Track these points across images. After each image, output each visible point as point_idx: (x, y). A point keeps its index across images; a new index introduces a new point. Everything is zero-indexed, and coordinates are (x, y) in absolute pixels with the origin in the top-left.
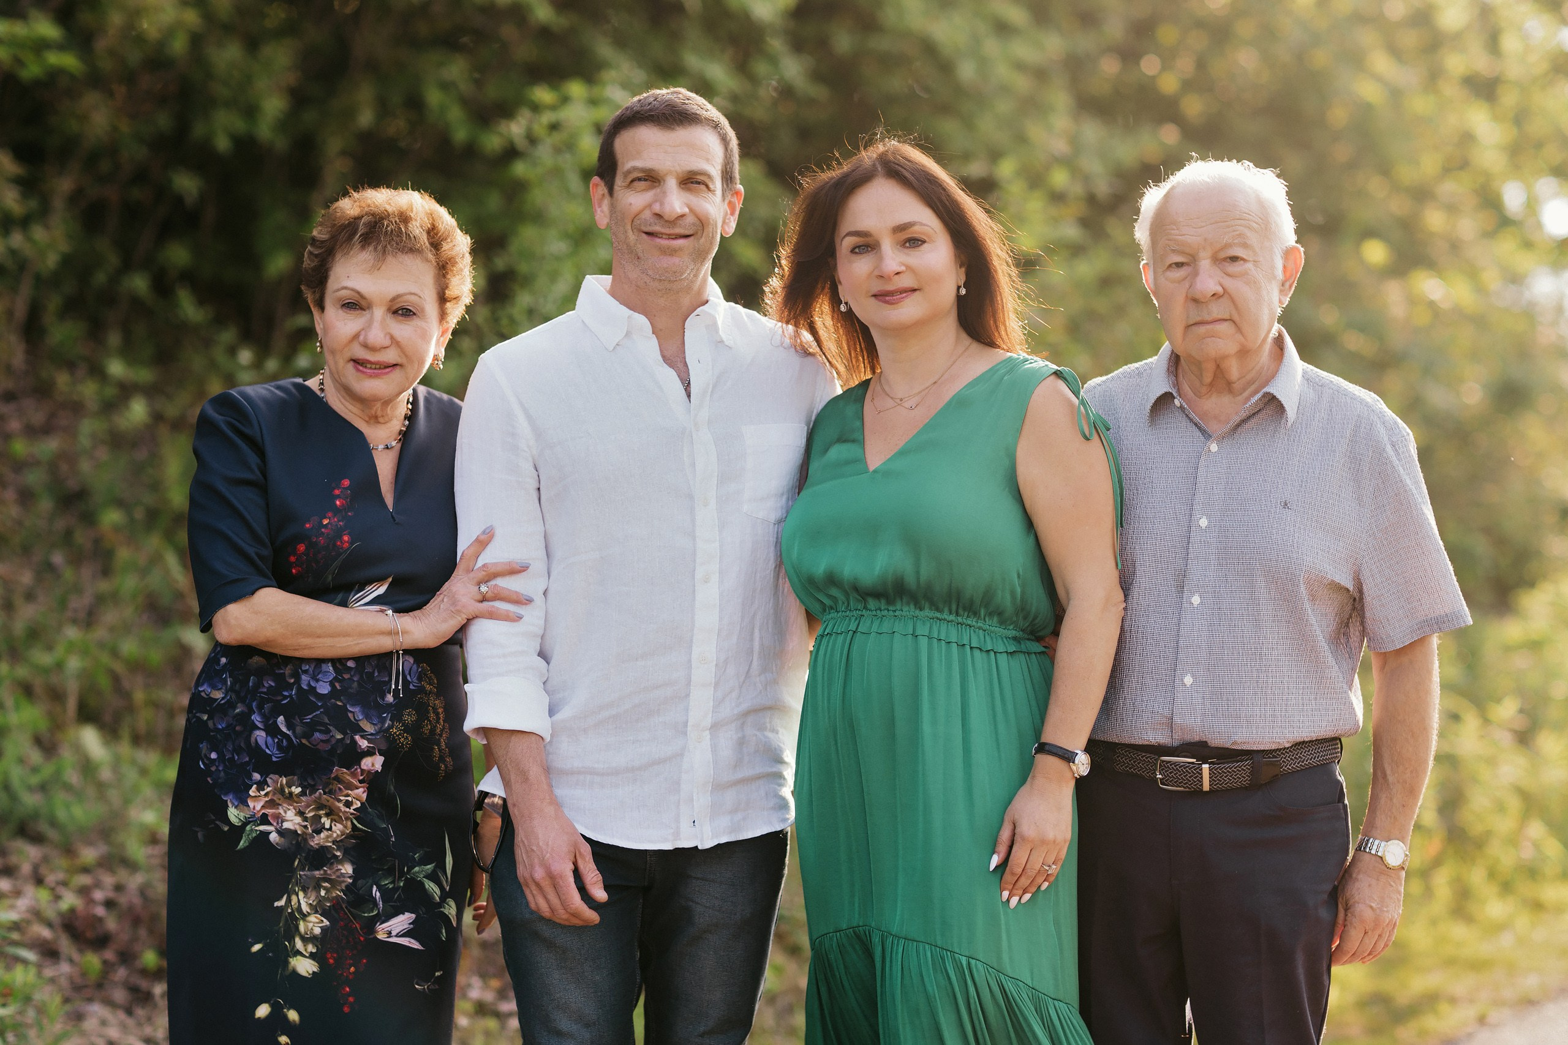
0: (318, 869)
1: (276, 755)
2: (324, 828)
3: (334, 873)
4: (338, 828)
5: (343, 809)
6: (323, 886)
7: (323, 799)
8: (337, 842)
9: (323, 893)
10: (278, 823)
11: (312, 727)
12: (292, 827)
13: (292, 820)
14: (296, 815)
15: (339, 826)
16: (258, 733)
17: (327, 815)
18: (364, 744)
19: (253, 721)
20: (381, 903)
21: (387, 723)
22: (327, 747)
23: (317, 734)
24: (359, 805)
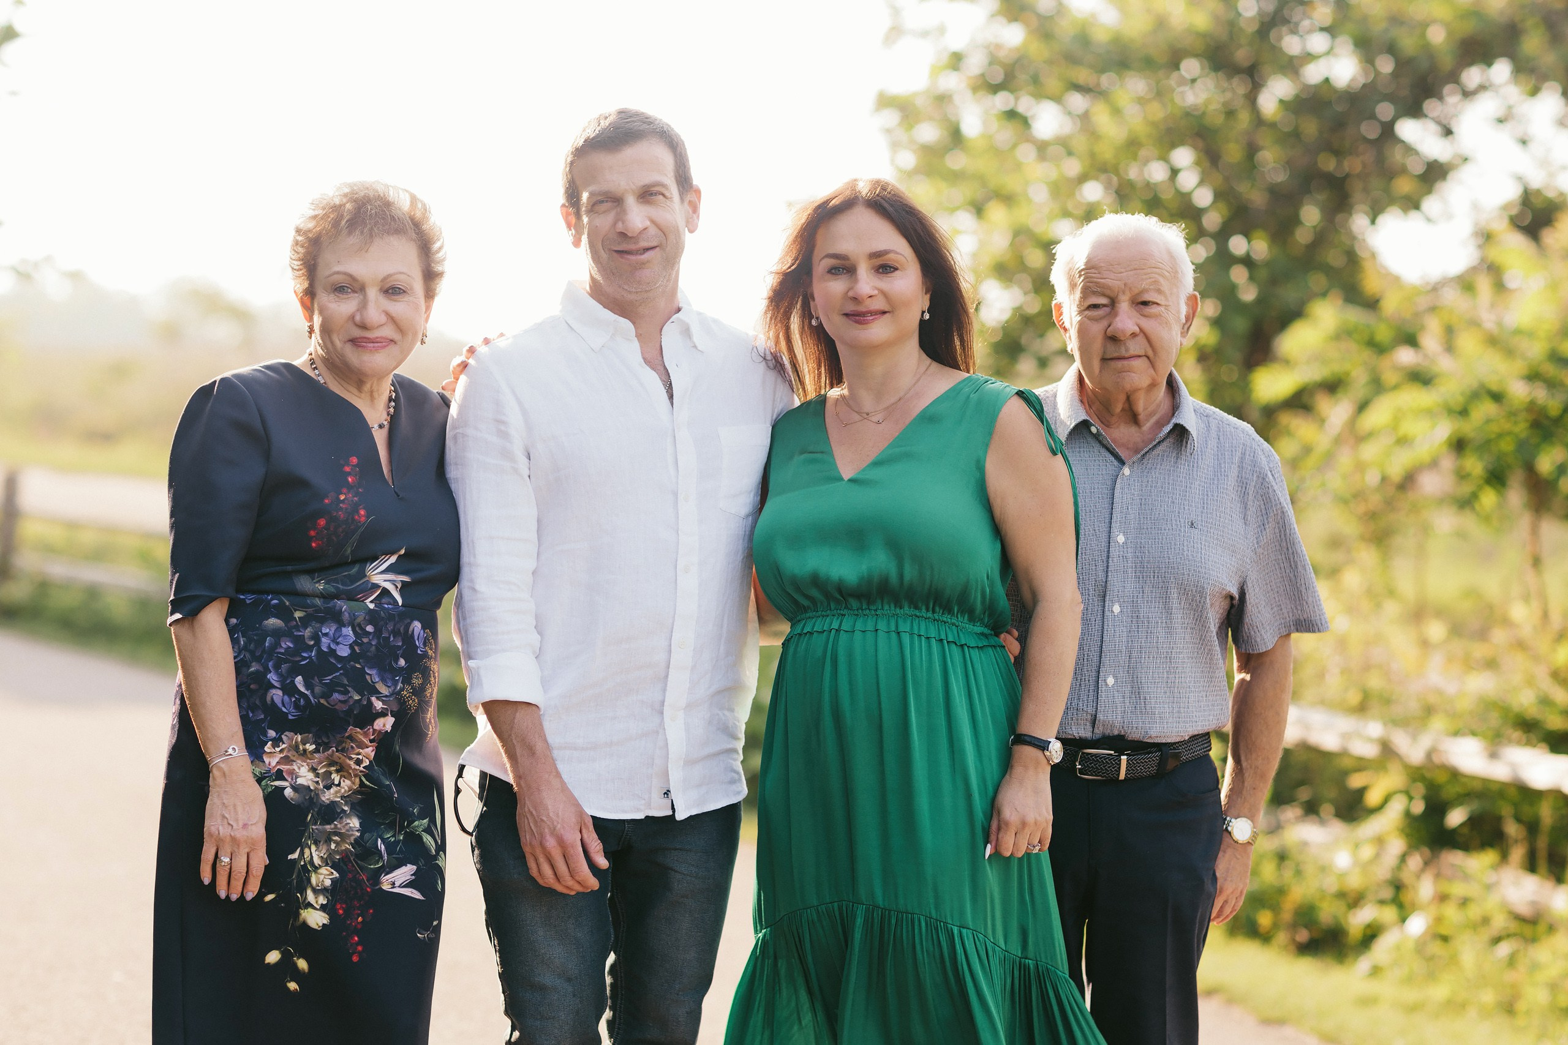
0: (329, 824)
1: (291, 713)
2: (333, 784)
3: (344, 827)
4: (346, 784)
5: (354, 766)
6: (333, 840)
7: (334, 756)
8: (345, 797)
9: (333, 846)
10: (292, 779)
11: (331, 688)
12: (305, 783)
13: (305, 777)
14: (309, 771)
15: (348, 782)
16: (274, 691)
17: (338, 772)
18: (378, 705)
19: (269, 680)
20: (386, 855)
21: (400, 685)
22: (345, 708)
23: (336, 696)
24: (368, 763)
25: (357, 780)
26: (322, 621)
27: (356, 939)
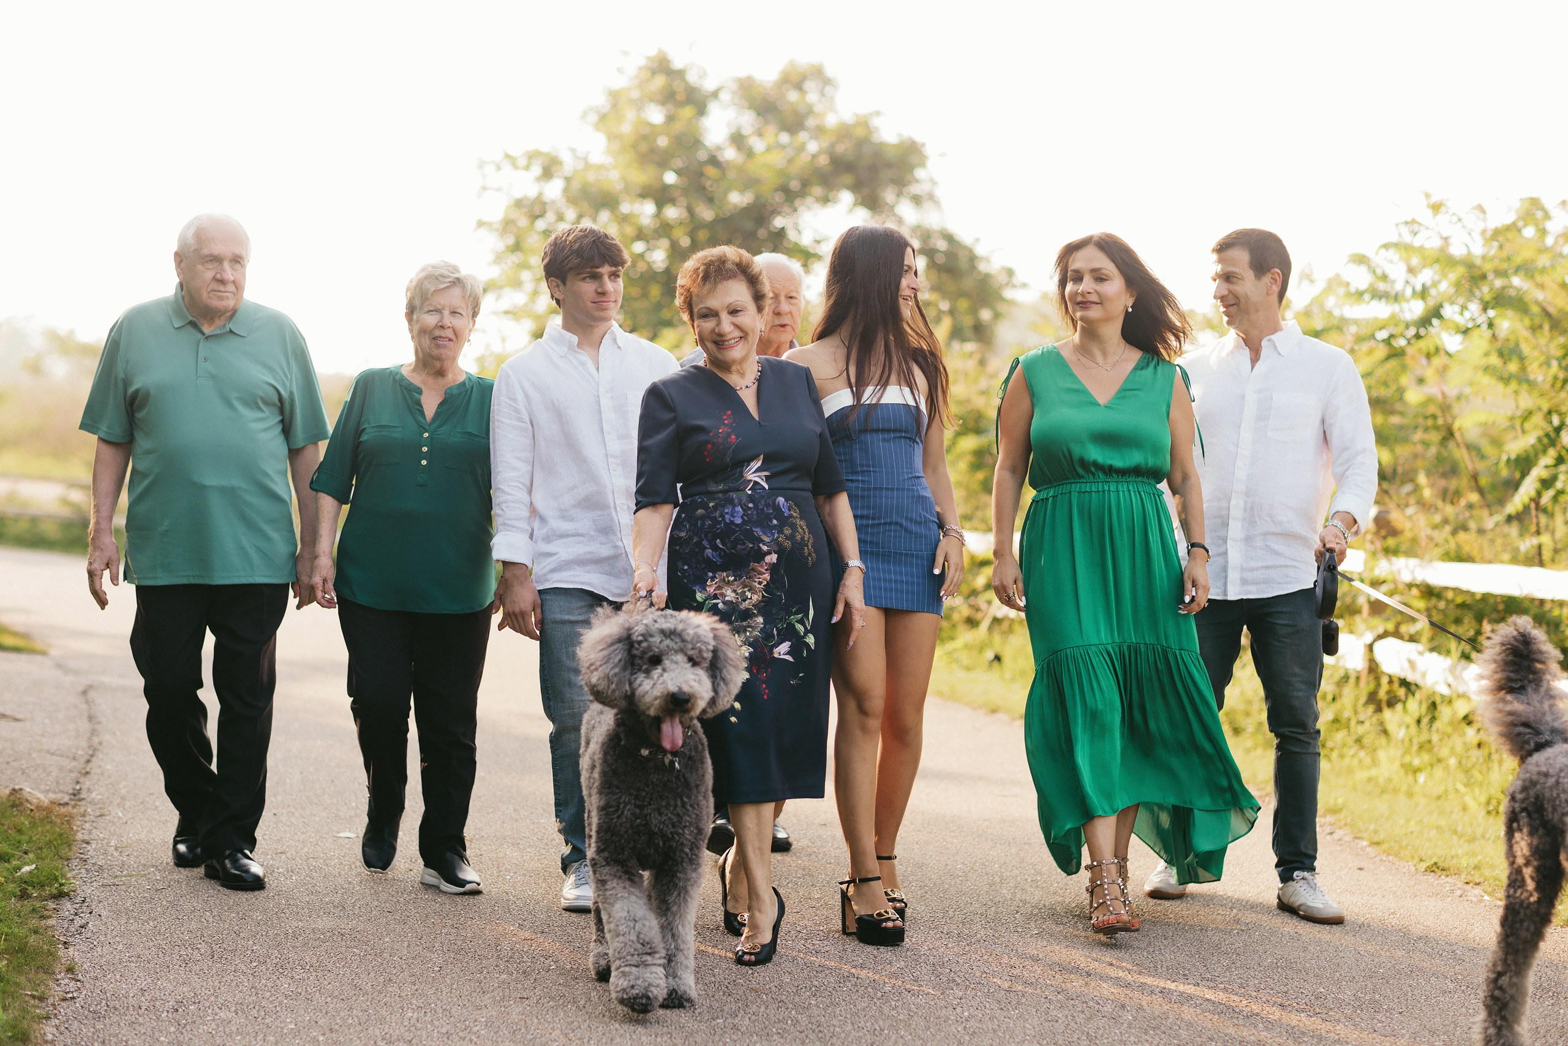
0: (745, 621)
1: (717, 559)
2: (747, 598)
3: (754, 622)
4: (755, 598)
5: (758, 586)
6: (748, 630)
7: (746, 582)
8: (754, 605)
9: (748, 634)
10: (723, 599)
11: (736, 542)
12: (731, 600)
13: (730, 596)
14: (732, 592)
15: (756, 596)
16: (707, 550)
17: (749, 590)
18: (765, 548)
19: (704, 544)
20: (776, 637)
21: (776, 535)
22: (745, 552)
23: (739, 546)
24: (765, 583)
25: (761, 594)
26: (724, 506)
27: (765, 685)
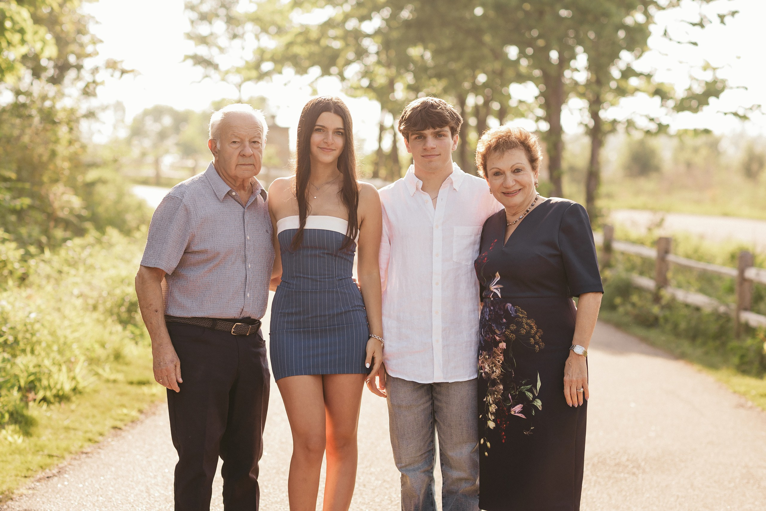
0: (494, 387)
2: (494, 371)
3: (498, 388)
5: (498, 363)
6: (495, 394)
7: (493, 360)
8: (497, 376)
10: (484, 370)
11: (486, 333)
12: (487, 371)
13: (487, 368)
15: (498, 370)
17: (495, 366)
18: (498, 338)
20: (512, 401)
21: (504, 330)
23: (487, 336)
24: (502, 362)
25: (500, 369)
27: (504, 433)
